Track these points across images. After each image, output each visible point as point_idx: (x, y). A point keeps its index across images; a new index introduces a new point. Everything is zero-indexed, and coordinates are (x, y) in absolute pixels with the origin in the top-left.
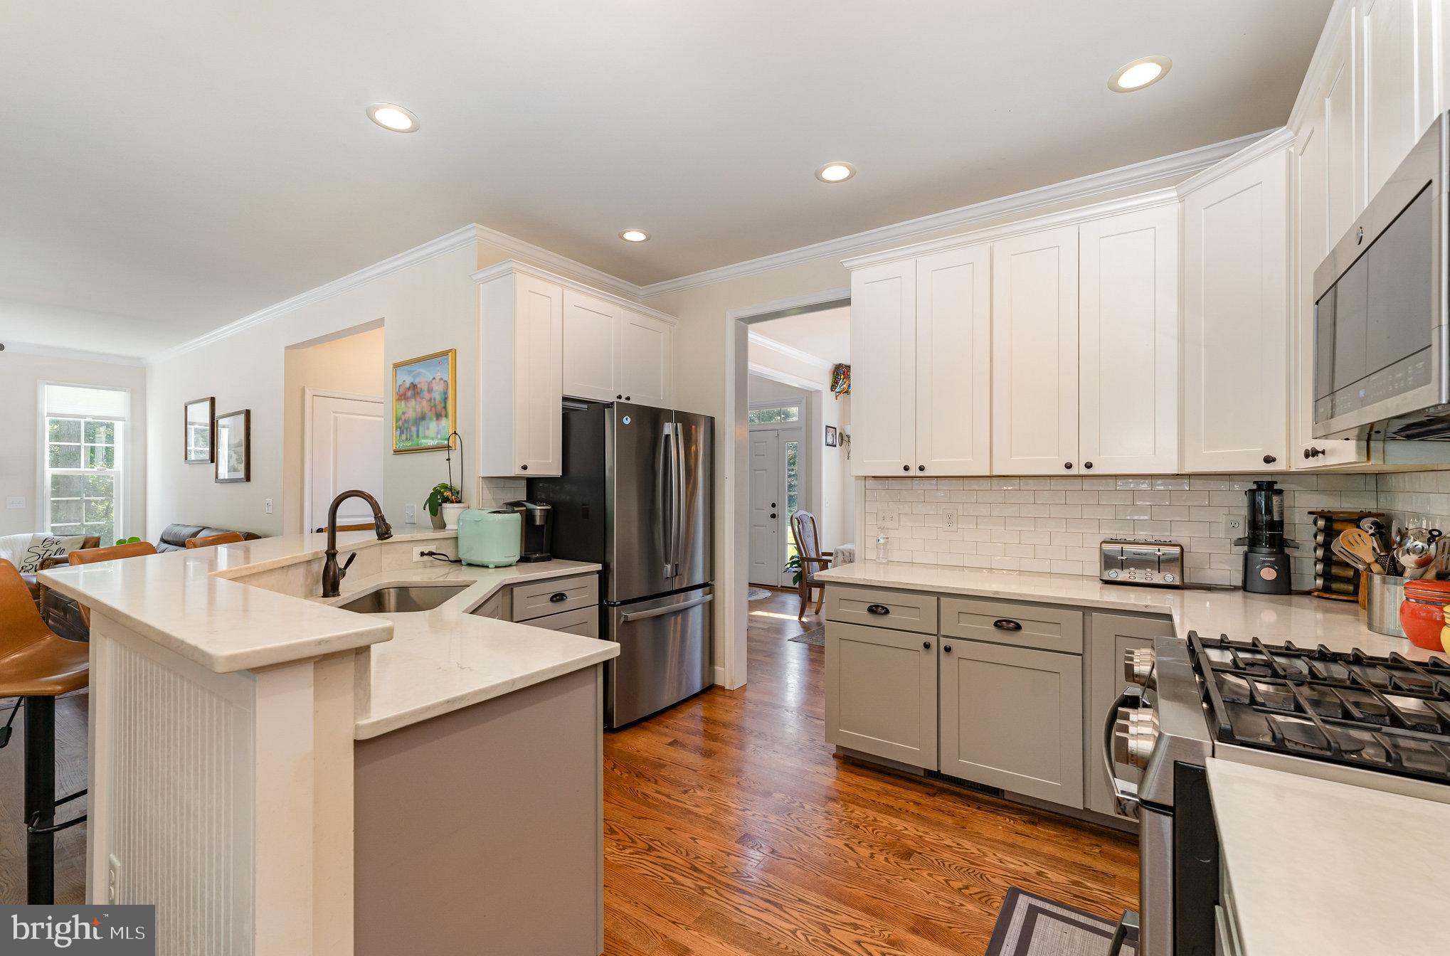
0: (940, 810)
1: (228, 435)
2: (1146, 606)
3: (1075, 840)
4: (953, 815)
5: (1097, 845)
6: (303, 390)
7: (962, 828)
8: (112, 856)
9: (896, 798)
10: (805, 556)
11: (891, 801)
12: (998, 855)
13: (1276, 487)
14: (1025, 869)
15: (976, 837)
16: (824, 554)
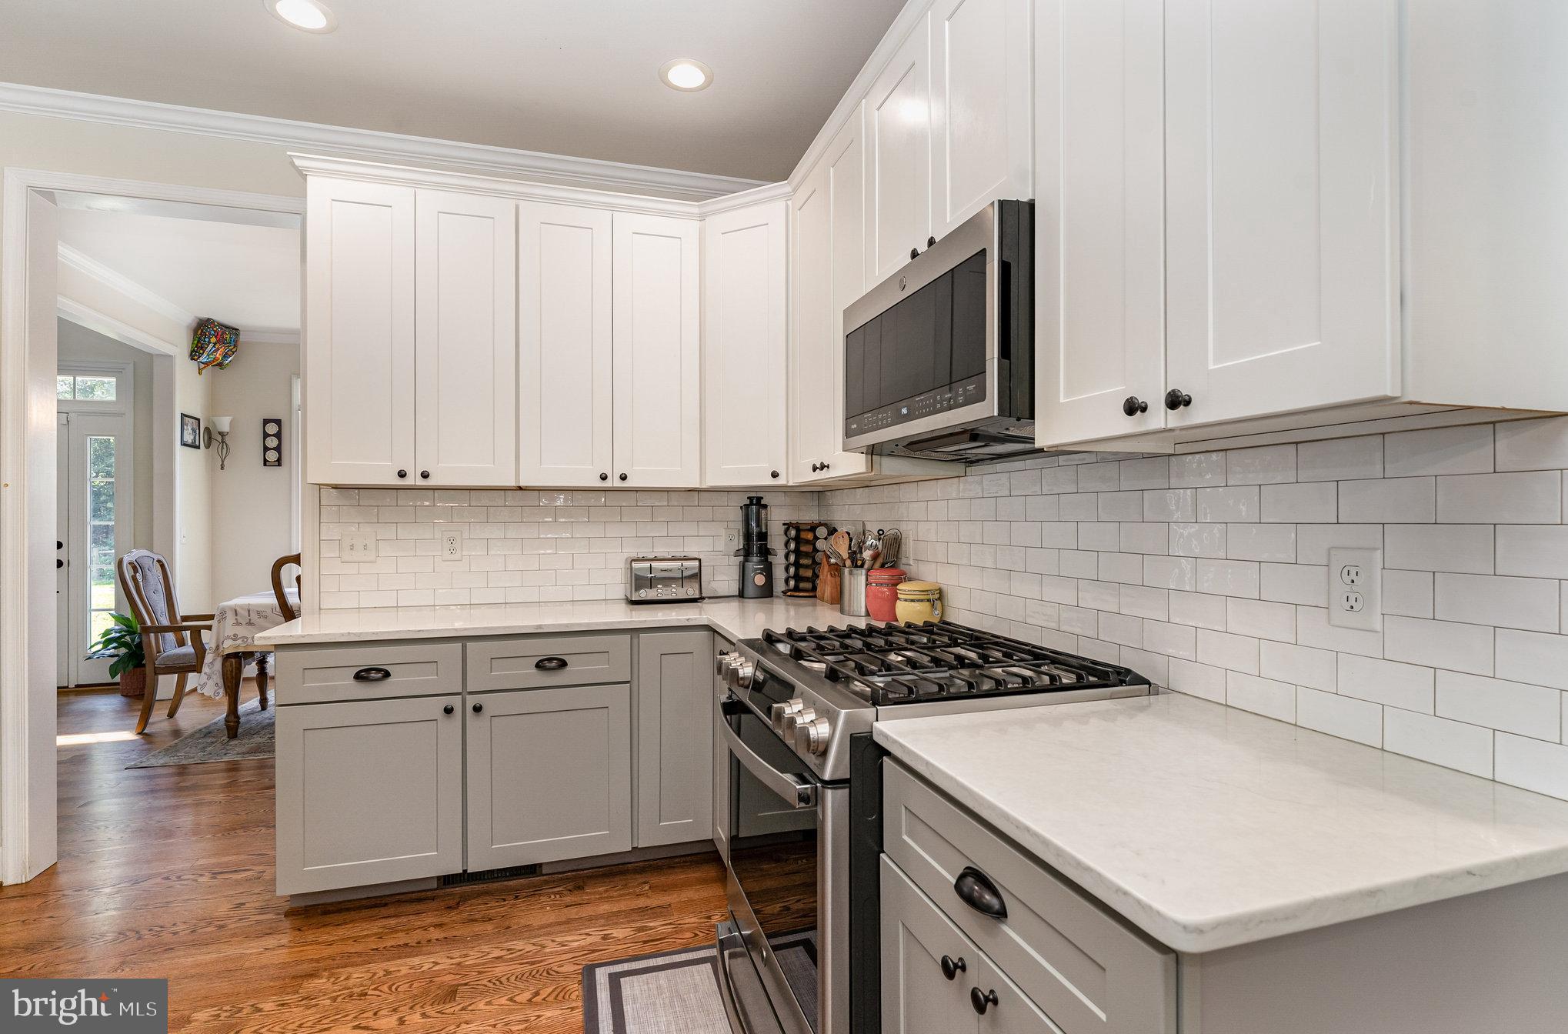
0: (472, 920)
2: (688, 620)
3: (625, 886)
4: (490, 919)
5: (645, 883)
7: (506, 930)
9: (408, 931)
10: (149, 623)
11: (402, 938)
12: (557, 939)
13: (763, 502)
14: (589, 940)
15: (526, 931)
16: (185, 618)
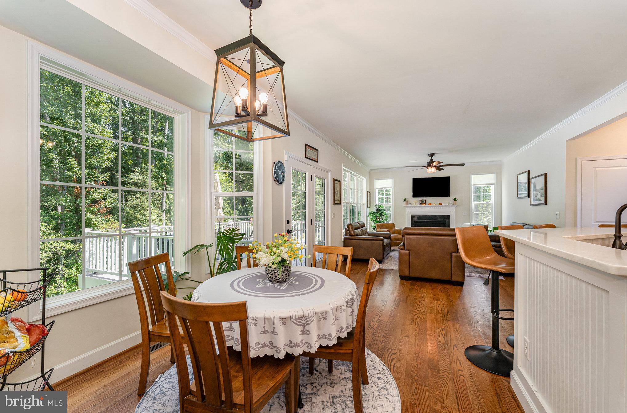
1: (539, 183)
6: (576, 159)
8: (526, 337)
